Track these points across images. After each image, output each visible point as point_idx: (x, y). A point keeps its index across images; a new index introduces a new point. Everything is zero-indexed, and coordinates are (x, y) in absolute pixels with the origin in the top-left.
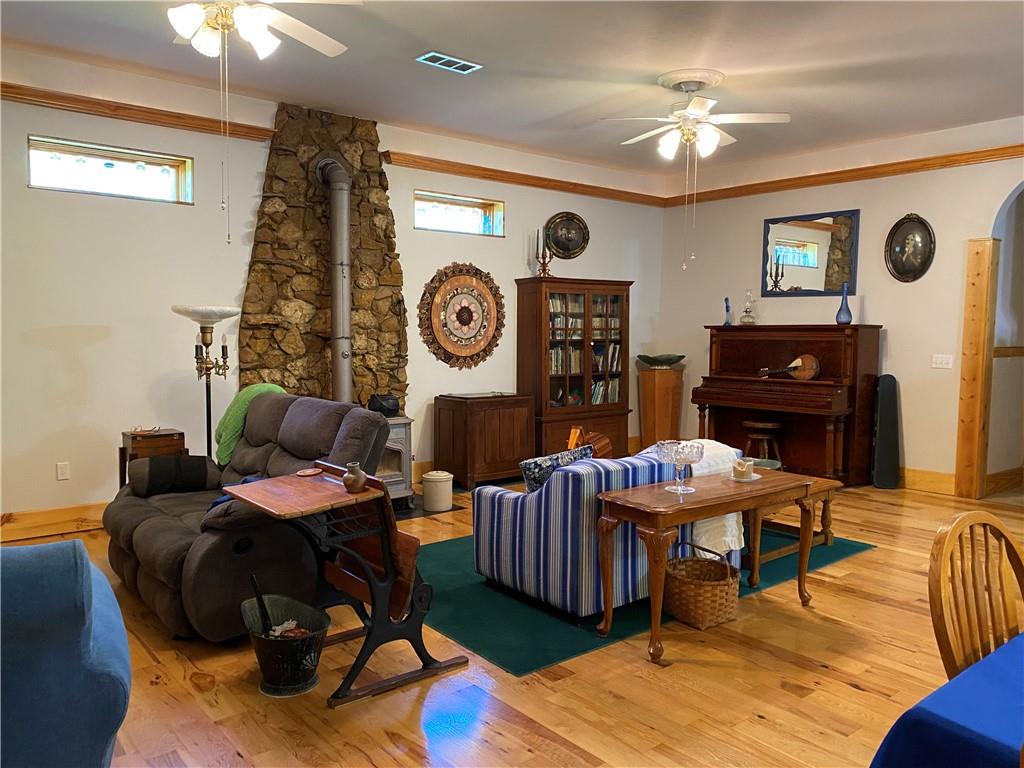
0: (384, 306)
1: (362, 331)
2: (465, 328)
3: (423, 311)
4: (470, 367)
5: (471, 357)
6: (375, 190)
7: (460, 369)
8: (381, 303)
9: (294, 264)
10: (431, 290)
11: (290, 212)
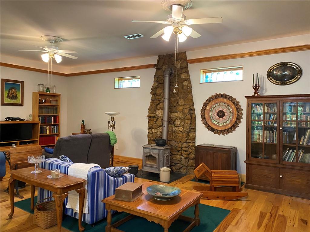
0: (186, 111)
1: (179, 119)
2: (221, 119)
3: (202, 112)
4: (224, 135)
5: (224, 131)
6: (183, 74)
7: (219, 135)
8: (185, 110)
9: (160, 100)
10: (206, 105)
11: (159, 85)
